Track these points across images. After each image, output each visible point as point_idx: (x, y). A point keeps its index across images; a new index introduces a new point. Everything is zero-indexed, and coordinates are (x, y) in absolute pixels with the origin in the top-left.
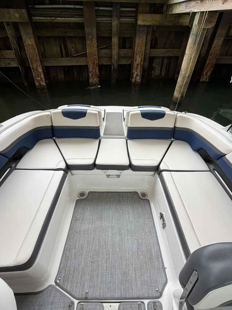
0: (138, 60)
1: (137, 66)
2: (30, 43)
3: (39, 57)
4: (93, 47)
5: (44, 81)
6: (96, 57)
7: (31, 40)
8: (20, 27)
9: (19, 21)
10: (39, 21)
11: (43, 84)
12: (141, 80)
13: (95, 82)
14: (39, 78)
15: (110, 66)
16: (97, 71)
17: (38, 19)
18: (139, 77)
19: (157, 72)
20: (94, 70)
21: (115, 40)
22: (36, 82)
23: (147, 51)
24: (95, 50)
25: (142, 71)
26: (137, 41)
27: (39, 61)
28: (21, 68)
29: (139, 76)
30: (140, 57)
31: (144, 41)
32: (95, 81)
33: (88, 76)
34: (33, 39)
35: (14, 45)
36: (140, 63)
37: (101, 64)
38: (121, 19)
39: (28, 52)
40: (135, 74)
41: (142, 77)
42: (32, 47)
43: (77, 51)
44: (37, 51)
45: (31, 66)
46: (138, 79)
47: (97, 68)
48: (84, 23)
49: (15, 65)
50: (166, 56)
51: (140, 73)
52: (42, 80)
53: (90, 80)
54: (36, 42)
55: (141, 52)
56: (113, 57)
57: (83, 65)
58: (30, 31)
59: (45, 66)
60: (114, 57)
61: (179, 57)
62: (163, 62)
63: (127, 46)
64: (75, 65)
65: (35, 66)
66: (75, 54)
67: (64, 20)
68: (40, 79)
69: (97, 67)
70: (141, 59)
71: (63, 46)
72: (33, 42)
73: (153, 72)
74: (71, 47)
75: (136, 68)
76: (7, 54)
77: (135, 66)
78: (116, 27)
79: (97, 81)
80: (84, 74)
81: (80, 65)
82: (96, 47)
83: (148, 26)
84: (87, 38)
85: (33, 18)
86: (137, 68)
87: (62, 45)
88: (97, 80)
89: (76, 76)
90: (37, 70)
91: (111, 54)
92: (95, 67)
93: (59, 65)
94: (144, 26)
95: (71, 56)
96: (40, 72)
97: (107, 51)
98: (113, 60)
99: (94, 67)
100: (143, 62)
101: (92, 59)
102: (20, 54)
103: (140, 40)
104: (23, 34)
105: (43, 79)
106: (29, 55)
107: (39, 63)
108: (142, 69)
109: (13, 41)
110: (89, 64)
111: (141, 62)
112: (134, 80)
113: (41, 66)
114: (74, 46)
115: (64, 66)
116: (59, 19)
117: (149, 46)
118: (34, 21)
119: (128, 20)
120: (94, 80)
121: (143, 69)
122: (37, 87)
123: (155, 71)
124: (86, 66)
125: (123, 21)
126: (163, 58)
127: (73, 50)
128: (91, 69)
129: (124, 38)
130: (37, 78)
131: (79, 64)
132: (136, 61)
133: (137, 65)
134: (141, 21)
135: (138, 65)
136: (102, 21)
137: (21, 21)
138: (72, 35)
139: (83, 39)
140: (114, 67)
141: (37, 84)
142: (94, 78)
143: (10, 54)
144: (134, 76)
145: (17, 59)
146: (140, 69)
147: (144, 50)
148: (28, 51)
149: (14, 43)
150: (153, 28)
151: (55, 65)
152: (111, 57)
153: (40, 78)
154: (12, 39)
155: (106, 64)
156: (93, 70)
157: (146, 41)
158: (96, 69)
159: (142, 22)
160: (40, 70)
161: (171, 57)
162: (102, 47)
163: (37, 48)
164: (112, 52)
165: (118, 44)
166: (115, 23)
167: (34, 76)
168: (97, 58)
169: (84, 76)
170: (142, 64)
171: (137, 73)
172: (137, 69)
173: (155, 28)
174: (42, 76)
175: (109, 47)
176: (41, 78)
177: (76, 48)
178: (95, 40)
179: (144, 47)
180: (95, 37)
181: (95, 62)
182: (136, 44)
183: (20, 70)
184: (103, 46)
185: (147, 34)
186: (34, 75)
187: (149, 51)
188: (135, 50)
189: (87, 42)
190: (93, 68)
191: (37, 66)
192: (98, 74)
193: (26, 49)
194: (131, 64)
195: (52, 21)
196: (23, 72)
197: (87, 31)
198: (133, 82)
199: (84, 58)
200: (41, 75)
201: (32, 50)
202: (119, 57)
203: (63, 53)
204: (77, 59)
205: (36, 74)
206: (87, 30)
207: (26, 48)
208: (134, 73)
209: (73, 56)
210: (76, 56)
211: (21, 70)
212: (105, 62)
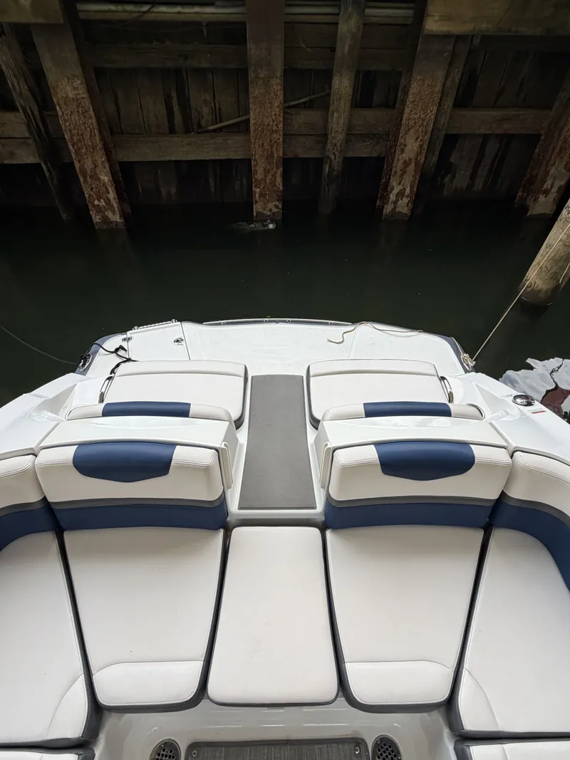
0: (411, 147)
1: (405, 168)
2: (71, 95)
3: (102, 138)
4: (271, 108)
5: (116, 209)
6: (279, 137)
7: (75, 85)
8: (38, 41)
9: (32, 20)
10: (99, 16)
11: (116, 217)
12: (412, 210)
13: (268, 213)
14: (102, 201)
15: (319, 162)
16: (279, 180)
17: (96, 12)
18: (406, 200)
19: (459, 181)
20: (269, 176)
21: (342, 85)
22: (93, 213)
23: (444, 120)
24: (275, 115)
25: (417, 181)
26: (414, 88)
27: (100, 150)
28: (49, 170)
29: (407, 197)
30: (417, 139)
31: (439, 88)
32: (271, 210)
33: (250, 193)
34: (79, 82)
35: (21, 101)
36: (417, 159)
37: (290, 155)
38: (367, 11)
39: (67, 124)
40: (395, 191)
41: (417, 198)
42: (78, 107)
43: (217, 116)
44: (94, 121)
45: (77, 165)
46: (404, 206)
47: (280, 170)
48: (244, 23)
49: (31, 159)
50: (498, 132)
51: (412, 187)
52: (112, 207)
53: (254, 207)
54: (89, 90)
55: (422, 124)
56: (330, 137)
57: (235, 160)
58: (69, 52)
59: (120, 163)
60: (335, 138)
61: (541, 135)
62: (483, 148)
63: (377, 98)
64: (213, 158)
65: (88, 165)
66: (213, 125)
67: (179, 13)
68: (103, 204)
69: (278, 168)
70: (421, 146)
71: (175, 98)
72: (81, 92)
73: (447, 179)
74: (200, 101)
75: (399, 173)
76: (5, 124)
77: (398, 165)
78: (349, 41)
79: (277, 210)
80: (237, 183)
81: (225, 158)
82: (278, 107)
83: (459, 38)
84: (251, 75)
85: (80, 7)
86: (404, 172)
87: (174, 95)
88: (277, 207)
89: (213, 190)
90: (95, 177)
91: (325, 127)
92: (272, 169)
93: (162, 159)
94: (446, 37)
95: (201, 130)
96: (104, 184)
97: (313, 116)
98: (329, 146)
99: (268, 167)
100: (424, 154)
101: (265, 144)
102: (42, 128)
103: (424, 84)
104: (47, 64)
105: (115, 205)
106: (70, 131)
107: (101, 158)
108: (418, 177)
109: (18, 87)
110: (255, 160)
111: (419, 154)
112: (388, 209)
113: (107, 166)
114: (208, 97)
115: (176, 162)
116: (163, 9)
117: (449, 102)
118: (82, 16)
119: (390, 12)
120: (267, 206)
121: (421, 177)
122: (97, 227)
123: (454, 176)
124: (247, 163)
125: (373, 18)
126: (486, 138)
127: (206, 110)
128: (259, 176)
129: (368, 73)
130: (96, 202)
131: (222, 155)
132: (403, 150)
133: (405, 162)
134: (437, 18)
135: (406, 164)
136: (303, 18)
137: (41, 21)
138: (204, 64)
139: (240, 77)
140: (330, 165)
141: (97, 219)
142: (268, 201)
143: (15, 124)
144: (392, 197)
145: (35, 140)
146: (414, 176)
147: (433, 117)
148: (66, 121)
149: (21, 94)
150: (472, 41)
151: (150, 159)
152: (325, 136)
153: (105, 201)
154: (14, 80)
155: (306, 156)
156: (266, 176)
157: (444, 85)
158: (274, 176)
159: (439, 23)
160: (105, 178)
161: (512, 136)
162: (296, 102)
163: (94, 110)
164: (330, 120)
165: (350, 98)
166: (348, 26)
167: (87, 196)
168: (281, 140)
169: (236, 188)
170: (422, 161)
171: (401, 187)
172: (402, 176)
173: (477, 42)
174: (112, 195)
175: (322, 103)
176: (108, 201)
177: (217, 105)
178: (277, 85)
179: (435, 108)
180: (279, 73)
181: (272, 152)
182: (411, 97)
183: (44, 173)
184: (300, 99)
185: (450, 64)
186: (87, 192)
187: (448, 118)
188: (405, 116)
189: (251, 89)
190: (266, 172)
191: (95, 167)
192: (281, 188)
193: (60, 114)
194: (384, 158)
195: (142, 16)
196: (55, 182)
197: (253, 52)
198: (386, 215)
199: (239, 138)
200: (109, 193)
201: (79, 116)
202: (351, 135)
203: (176, 122)
204: (219, 140)
205: (92, 189)
206: (253, 50)
207: (58, 108)
208: (393, 189)
209: (206, 129)
210: (215, 131)
211: (47, 174)
212: (303, 150)
